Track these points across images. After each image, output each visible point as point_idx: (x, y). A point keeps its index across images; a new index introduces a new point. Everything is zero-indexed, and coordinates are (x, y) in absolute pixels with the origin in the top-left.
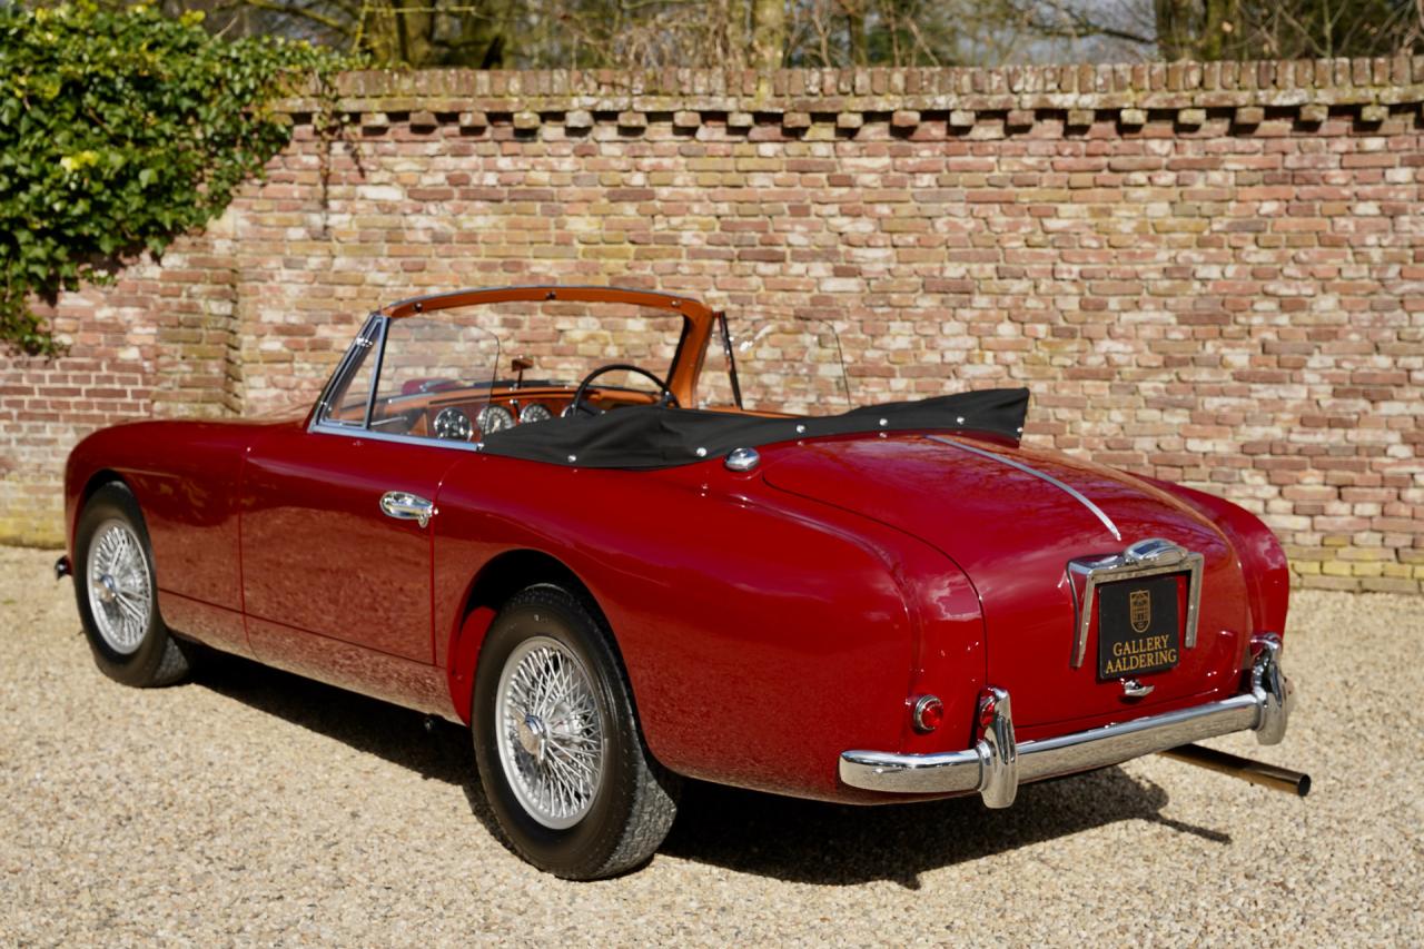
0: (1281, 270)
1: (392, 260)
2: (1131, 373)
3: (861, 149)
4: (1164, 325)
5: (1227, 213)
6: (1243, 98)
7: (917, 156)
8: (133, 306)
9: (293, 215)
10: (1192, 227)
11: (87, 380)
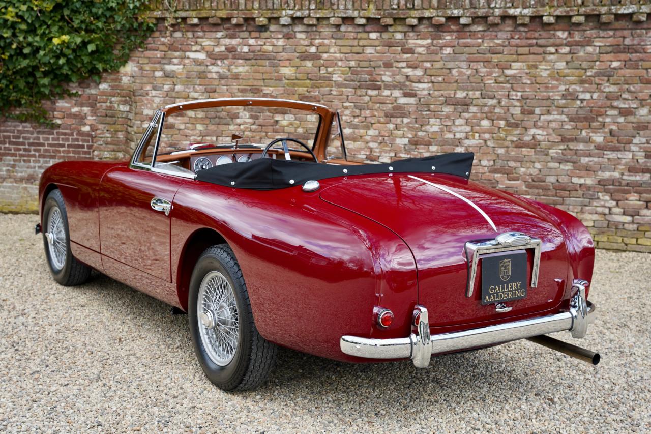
0: (621, 95)
1: (201, 87)
2: (545, 145)
3: (418, 35)
4: (562, 122)
5: (594, 67)
6: (604, 10)
7: (444, 39)
8: (87, 107)
9: (157, 65)
10: (576, 74)
11: (67, 140)
